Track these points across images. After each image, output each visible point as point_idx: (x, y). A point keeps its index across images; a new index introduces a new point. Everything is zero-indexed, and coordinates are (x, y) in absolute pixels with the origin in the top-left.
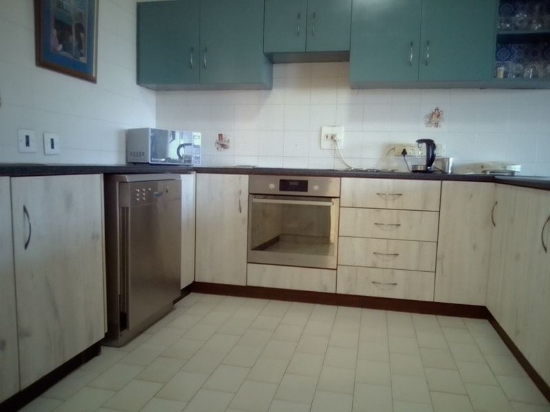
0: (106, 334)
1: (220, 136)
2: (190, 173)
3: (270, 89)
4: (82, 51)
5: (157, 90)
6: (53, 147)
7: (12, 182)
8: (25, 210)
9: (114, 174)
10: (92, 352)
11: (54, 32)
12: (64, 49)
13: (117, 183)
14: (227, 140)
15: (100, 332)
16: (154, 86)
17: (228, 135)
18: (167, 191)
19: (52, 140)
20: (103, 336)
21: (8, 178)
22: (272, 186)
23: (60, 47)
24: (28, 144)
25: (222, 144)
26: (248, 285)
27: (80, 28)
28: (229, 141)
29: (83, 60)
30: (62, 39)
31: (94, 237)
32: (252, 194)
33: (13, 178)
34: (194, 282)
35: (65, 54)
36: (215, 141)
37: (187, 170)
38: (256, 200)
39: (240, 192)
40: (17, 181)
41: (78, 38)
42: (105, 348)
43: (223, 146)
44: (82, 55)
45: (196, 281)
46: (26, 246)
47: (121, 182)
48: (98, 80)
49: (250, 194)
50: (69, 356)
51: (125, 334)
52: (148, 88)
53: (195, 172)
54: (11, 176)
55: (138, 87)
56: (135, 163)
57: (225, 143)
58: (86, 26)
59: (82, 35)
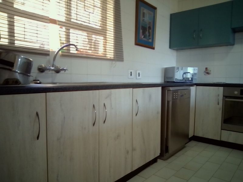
0: (160, 154)
1: (206, 68)
2: (193, 86)
3: (233, 45)
4: (150, 37)
5: (177, 50)
6: (139, 76)
7: (133, 91)
8: (137, 101)
9: (166, 87)
10: (154, 161)
11: (141, 31)
12: (144, 37)
13: (167, 91)
14: (209, 70)
15: (158, 153)
16: (176, 48)
17: (210, 68)
18: (185, 94)
19: (139, 73)
20: (159, 155)
21: (132, 89)
22: (236, 93)
23: (143, 36)
24: (131, 75)
25: (207, 72)
26: (221, 140)
27: (150, 28)
28: (210, 71)
29: (150, 41)
30: (144, 33)
31: (158, 113)
32: (225, 97)
33: (134, 89)
34: (194, 136)
35: (144, 39)
36: (203, 71)
37: (192, 85)
38: (227, 99)
39: (219, 95)
40: (135, 90)
41: (149, 32)
42: (159, 159)
43: (208, 73)
44: (150, 39)
45: (195, 135)
46: (136, 115)
47: (168, 90)
48: (155, 49)
49: (223, 96)
50: (148, 161)
51: (167, 155)
52: (174, 50)
53: (196, 86)
54: (133, 88)
55: (170, 50)
56: (168, 82)
57: (208, 72)
58: (152, 27)
59: (150, 31)
